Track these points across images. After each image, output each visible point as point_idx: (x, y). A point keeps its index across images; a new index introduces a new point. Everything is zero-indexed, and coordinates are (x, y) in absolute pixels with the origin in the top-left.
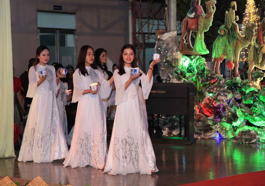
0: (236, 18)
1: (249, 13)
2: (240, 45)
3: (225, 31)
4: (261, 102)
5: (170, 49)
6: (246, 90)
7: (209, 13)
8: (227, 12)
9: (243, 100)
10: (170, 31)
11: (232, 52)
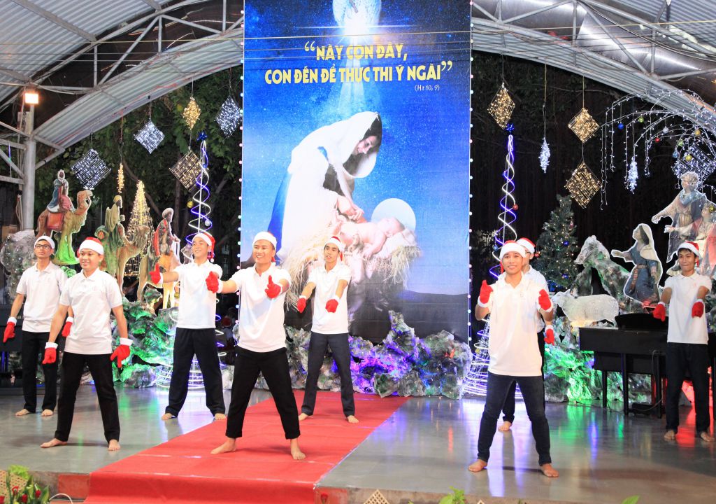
0: (121, 218)
1: (139, 213)
2: (126, 254)
3: (104, 233)
4: (157, 331)
5: (24, 255)
6: (136, 314)
7: (81, 208)
8: (108, 208)
9: (132, 329)
10: (24, 230)
11: (114, 262)
